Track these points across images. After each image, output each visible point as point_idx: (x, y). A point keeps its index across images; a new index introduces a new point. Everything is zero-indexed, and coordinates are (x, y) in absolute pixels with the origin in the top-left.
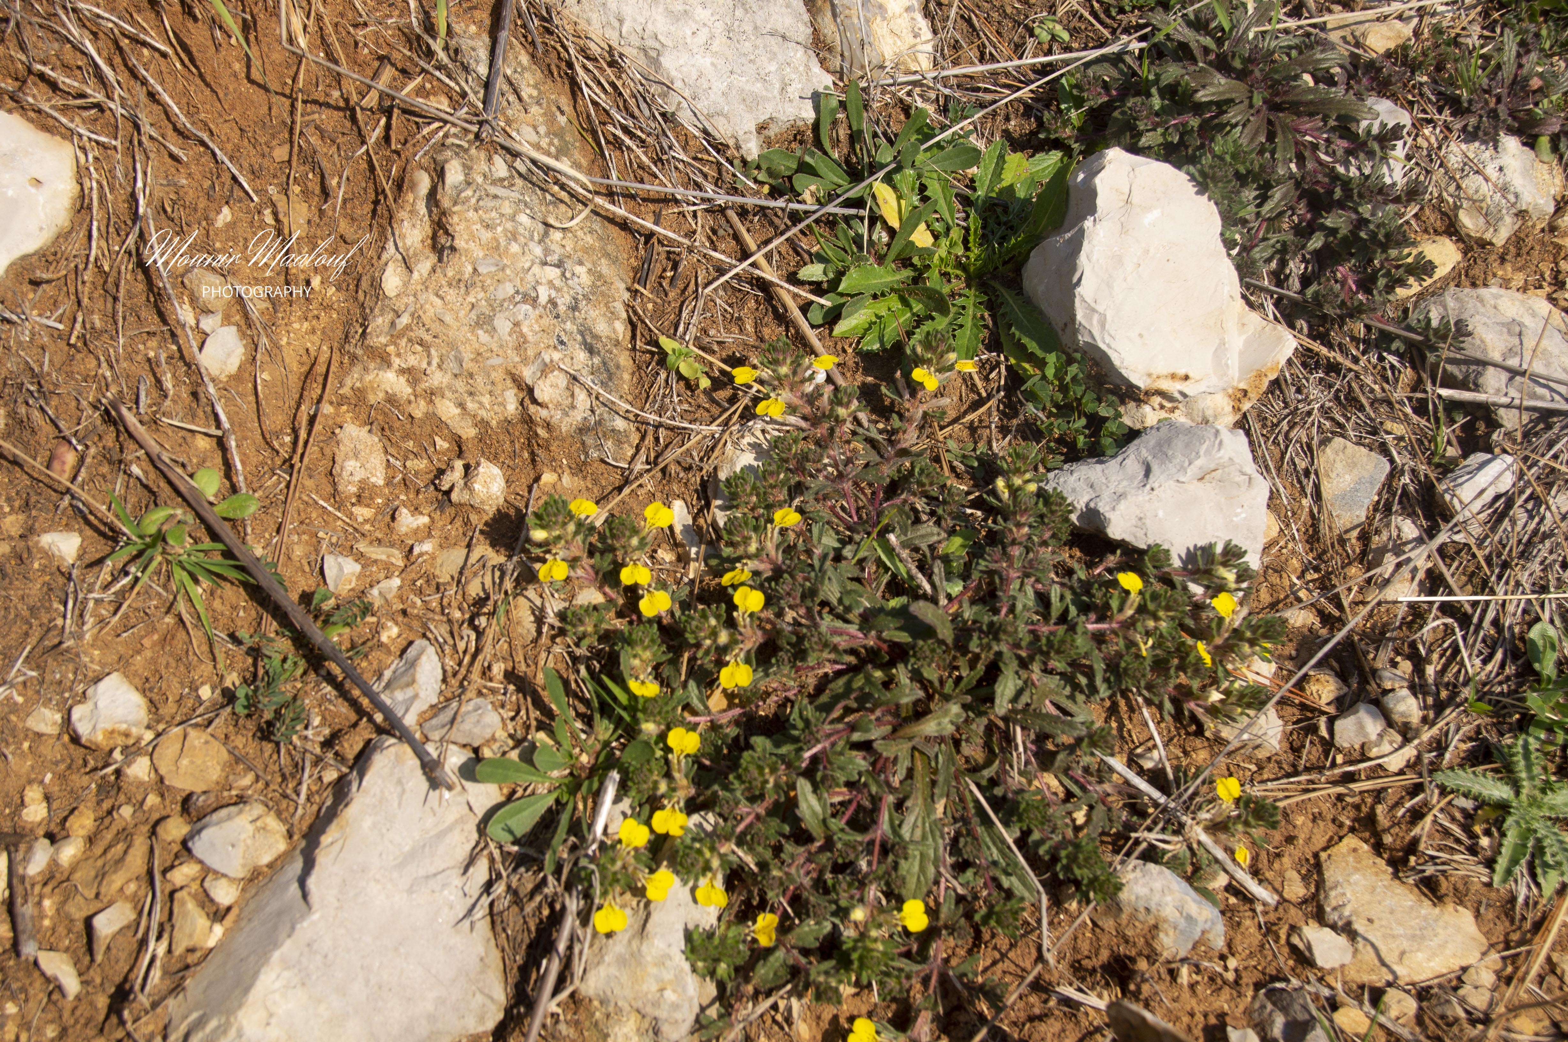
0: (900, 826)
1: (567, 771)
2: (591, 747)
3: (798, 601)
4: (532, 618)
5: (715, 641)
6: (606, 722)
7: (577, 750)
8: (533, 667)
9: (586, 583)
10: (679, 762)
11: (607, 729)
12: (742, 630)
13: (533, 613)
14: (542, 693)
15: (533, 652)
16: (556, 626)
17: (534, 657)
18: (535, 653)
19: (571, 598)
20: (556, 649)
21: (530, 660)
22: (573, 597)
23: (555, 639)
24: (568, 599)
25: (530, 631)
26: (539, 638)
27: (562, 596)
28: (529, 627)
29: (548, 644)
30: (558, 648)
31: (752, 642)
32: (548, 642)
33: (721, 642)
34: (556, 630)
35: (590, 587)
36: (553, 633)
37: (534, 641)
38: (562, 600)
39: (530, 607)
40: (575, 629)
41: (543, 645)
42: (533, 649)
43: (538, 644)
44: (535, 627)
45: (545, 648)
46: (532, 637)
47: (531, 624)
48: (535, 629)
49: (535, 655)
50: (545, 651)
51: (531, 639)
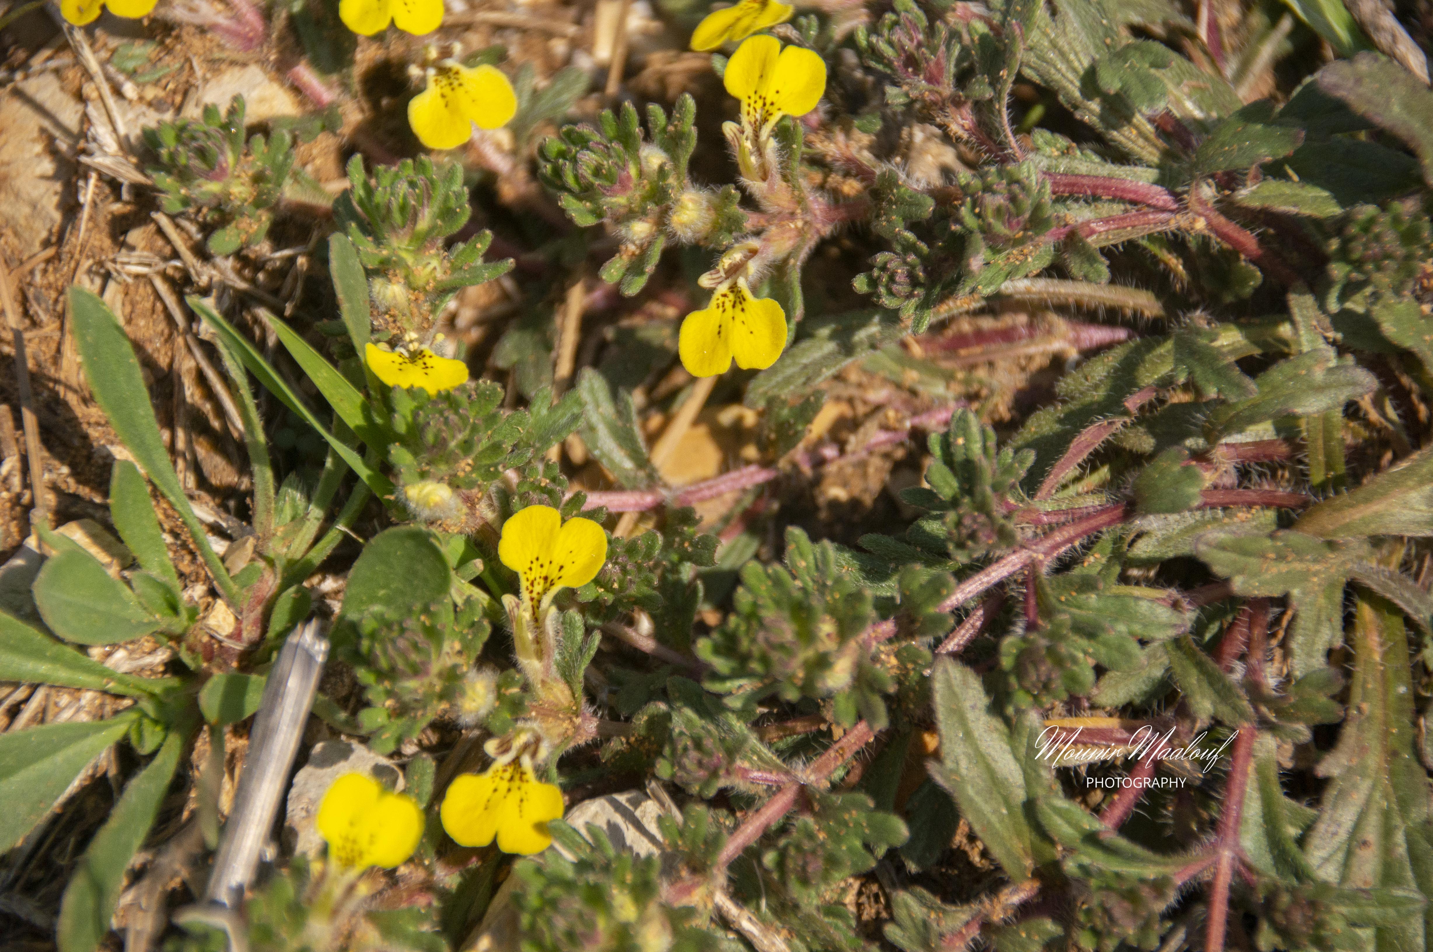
0: (1301, 842)
1: (162, 656)
2: (244, 578)
3: (947, 88)
4: (48, 166)
5: (662, 222)
6: (294, 496)
7: (199, 590)
8: (50, 327)
9: (232, 50)
10: (537, 619)
11: (298, 520)
12: (756, 186)
13: (52, 150)
14: (79, 410)
15: (51, 278)
16: (126, 183)
17: (53, 295)
18: (57, 280)
19: (178, 99)
20: (128, 263)
21: (39, 304)
22: (185, 94)
23: (125, 232)
24: (169, 100)
25: (39, 206)
26: (69, 228)
27: (151, 93)
28: (35, 194)
29: (102, 250)
30: (134, 260)
31: (793, 234)
32: (101, 240)
33: (685, 225)
34: (125, 196)
35: (244, 65)
36: (117, 208)
37: (54, 239)
38: (150, 104)
39: (43, 130)
40: (188, 187)
41: (81, 252)
42: (51, 268)
43: (66, 249)
44: (56, 193)
45: (90, 262)
46: (48, 226)
47: (44, 185)
48: (55, 199)
49: (57, 290)
50: (89, 271)
51: (44, 234)
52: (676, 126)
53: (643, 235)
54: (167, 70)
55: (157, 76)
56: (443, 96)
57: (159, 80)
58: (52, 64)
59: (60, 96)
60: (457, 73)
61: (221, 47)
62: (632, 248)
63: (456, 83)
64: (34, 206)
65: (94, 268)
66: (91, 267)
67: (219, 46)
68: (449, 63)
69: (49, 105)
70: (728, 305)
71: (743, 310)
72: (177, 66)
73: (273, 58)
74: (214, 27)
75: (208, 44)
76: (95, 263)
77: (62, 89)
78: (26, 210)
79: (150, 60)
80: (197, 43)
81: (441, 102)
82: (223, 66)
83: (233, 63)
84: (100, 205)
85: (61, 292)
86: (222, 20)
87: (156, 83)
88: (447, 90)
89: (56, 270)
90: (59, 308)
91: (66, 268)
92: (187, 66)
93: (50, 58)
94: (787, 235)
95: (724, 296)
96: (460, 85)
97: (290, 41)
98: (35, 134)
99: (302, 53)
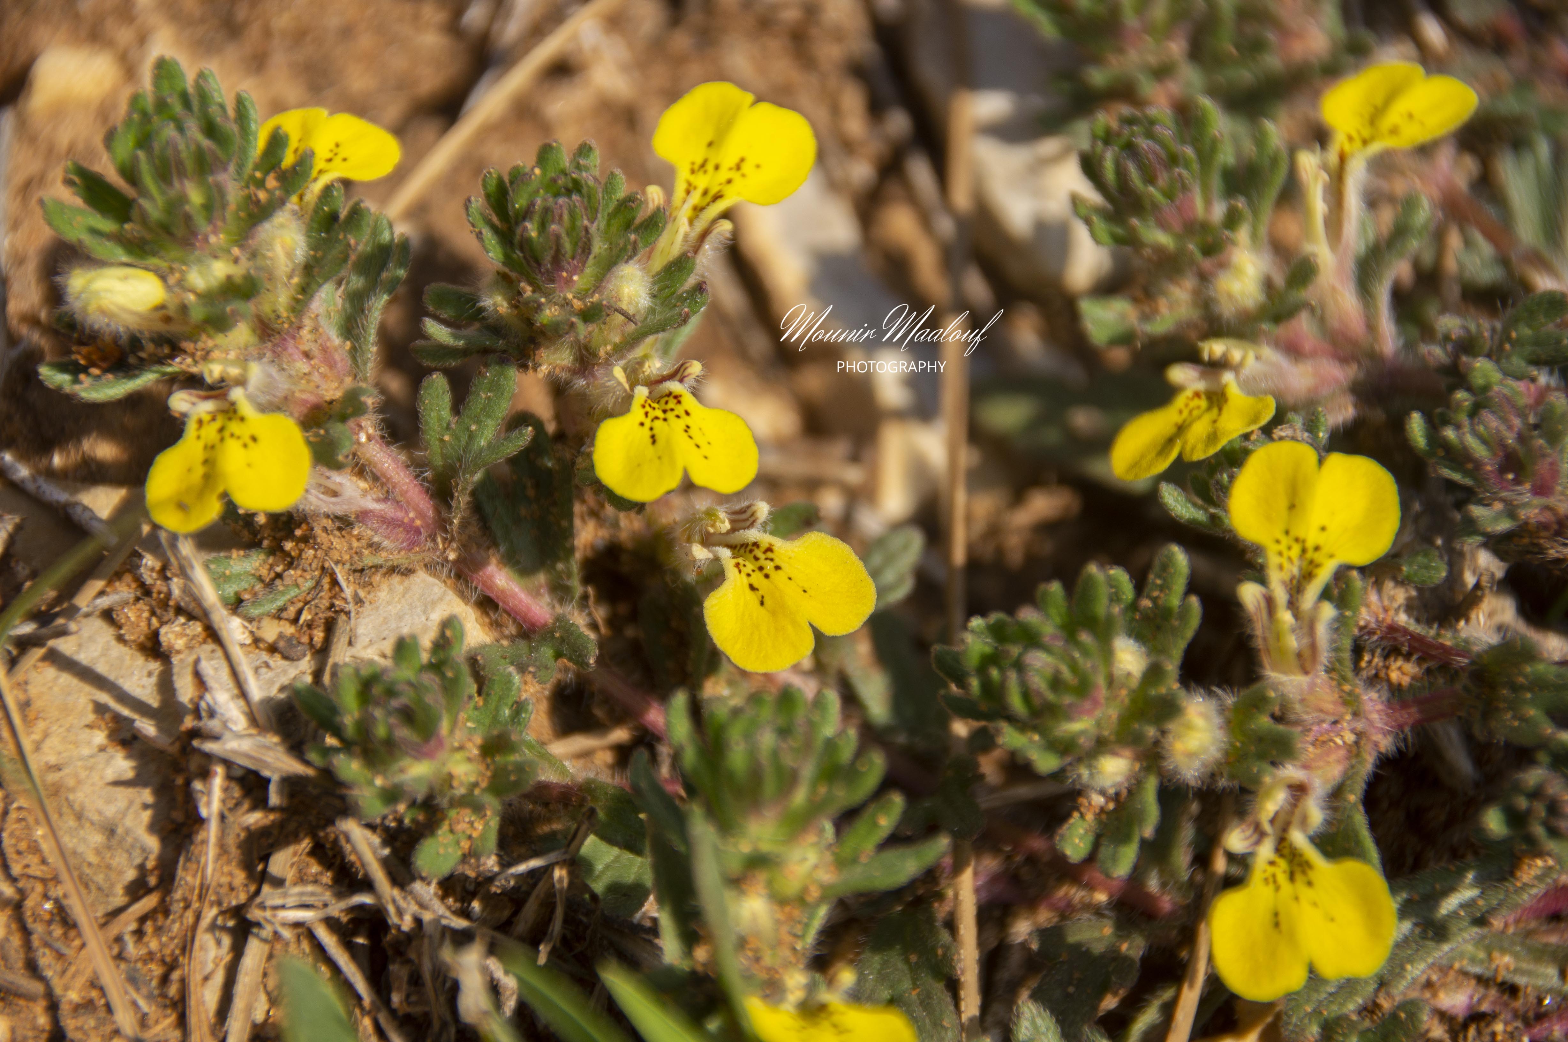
4: (122, 764)
5: (1151, 754)
9: (390, 549)
13: (126, 739)
15: (154, 945)
16: (275, 778)
17: (157, 970)
18: (163, 946)
19: (319, 635)
20: (283, 907)
21: (138, 989)
22: (330, 627)
23: (265, 858)
24: (305, 639)
25: (120, 831)
26: (182, 860)
27: (271, 631)
28: (110, 811)
29: (232, 889)
30: (291, 901)
31: (1342, 753)
32: (231, 874)
33: (1191, 755)
34: (274, 798)
35: (408, 572)
36: (255, 818)
37: (152, 881)
38: (273, 649)
39: (100, 709)
40: (384, 773)
41: (201, 897)
42: (149, 927)
43: (178, 895)
44: (146, 806)
45: (214, 911)
46: (138, 861)
47: (123, 795)
48: (146, 816)
49: (163, 962)
50: (213, 927)
51: (131, 874)
52: (1154, 600)
53: (1119, 779)
54: (294, 592)
55: (279, 603)
56: (752, 588)
57: (283, 609)
58: (104, 602)
59: (118, 650)
60: (769, 549)
61: (374, 547)
62: (1098, 800)
63: (769, 566)
64: (110, 831)
65: (220, 921)
66: (215, 919)
67: (370, 545)
68: (753, 535)
69: (101, 668)
70: (1282, 878)
71: (1310, 884)
72: (310, 584)
73: (452, 556)
74: (363, 515)
75: (355, 544)
76: (222, 913)
77: (120, 639)
78: (97, 838)
79: (260, 579)
80: (338, 543)
81: (752, 599)
82: (377, 578)
83: (393, 570)
84: (231, 818)
85: (171, 966)
86: (370, 504)
87: (278, 615)
88: (757, 579)
89: (159, 930)
90: (173, 990)
91: (176, 927)
92: (326, 581)
93: (102, 593)
94: (1332, 758)
95: (1272, 863)
96: (778, 568)
97: (474, 529)
98: (91, 717)
99: (495, 544)
